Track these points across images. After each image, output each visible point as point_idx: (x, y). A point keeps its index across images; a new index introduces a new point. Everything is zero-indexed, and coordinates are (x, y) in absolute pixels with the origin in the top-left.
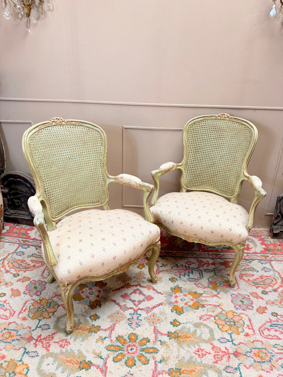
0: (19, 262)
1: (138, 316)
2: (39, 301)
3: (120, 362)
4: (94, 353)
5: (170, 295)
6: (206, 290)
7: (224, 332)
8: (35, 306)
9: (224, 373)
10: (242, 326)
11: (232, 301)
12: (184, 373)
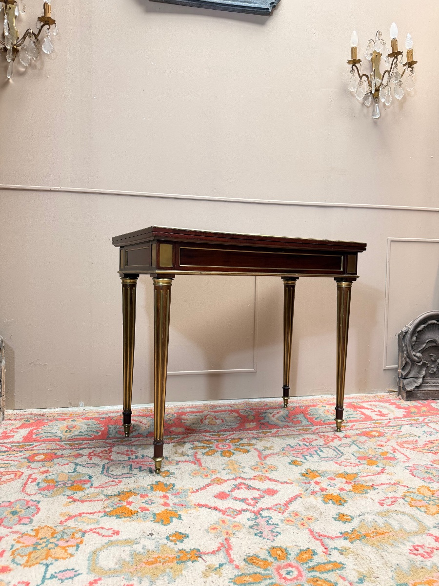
1: (266, 519)
5: (305, 483)
6: (360, 467)
7: (435, 515)
8: (23, 543)
11: (413, 475)
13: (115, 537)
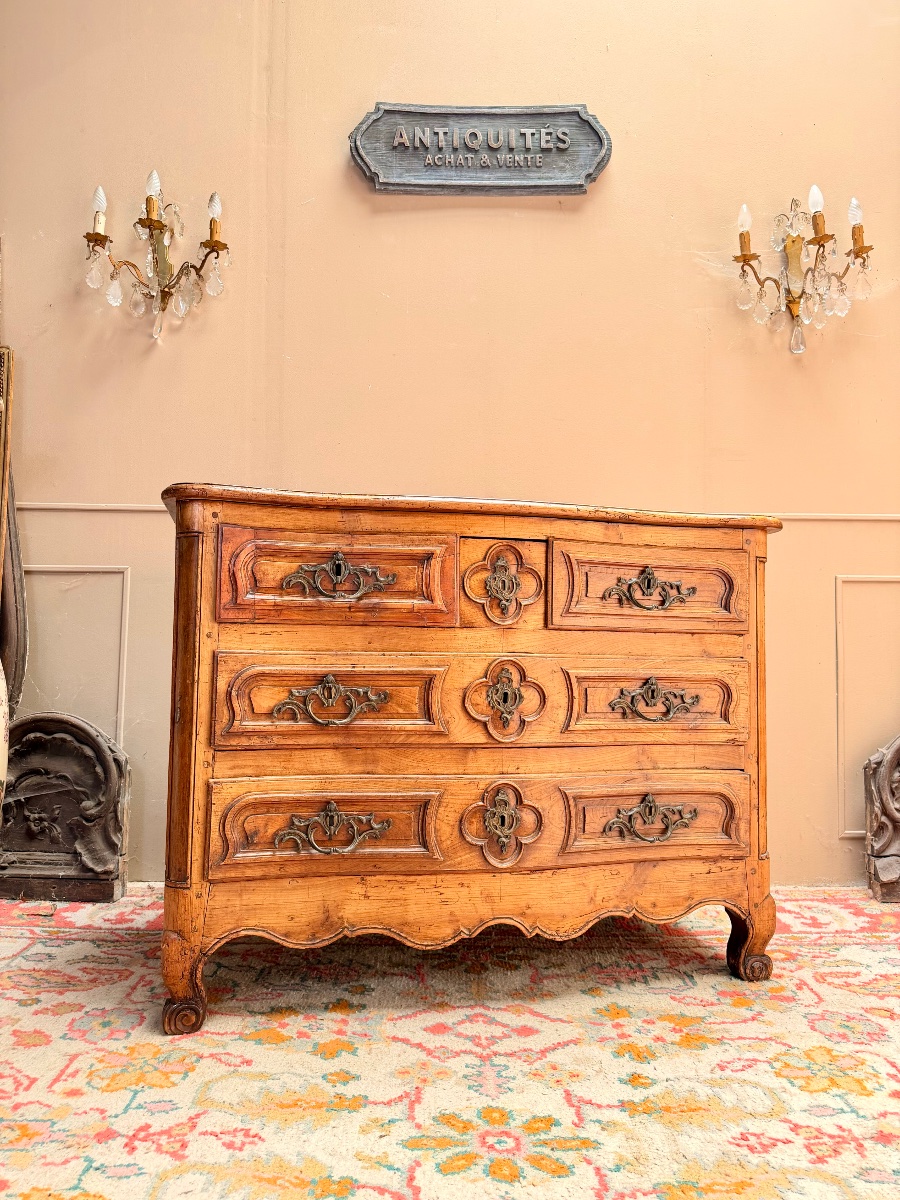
0: (36, 975)
1: (498, 1069)
2: (125, 1052)
3: (462, 1174)
4: (359, 1156)
5: (594, 1024)
6: (715, 1008)
7: (815, 1095)
8: (109, 1063)
9: (860, 1186)
10: (872, 1077)
11: (813, 1028)
12: (713, 1191)
13: (244, 1068)
